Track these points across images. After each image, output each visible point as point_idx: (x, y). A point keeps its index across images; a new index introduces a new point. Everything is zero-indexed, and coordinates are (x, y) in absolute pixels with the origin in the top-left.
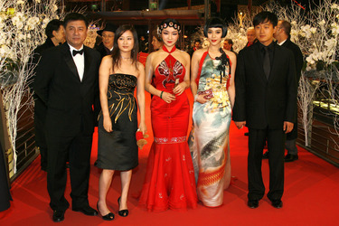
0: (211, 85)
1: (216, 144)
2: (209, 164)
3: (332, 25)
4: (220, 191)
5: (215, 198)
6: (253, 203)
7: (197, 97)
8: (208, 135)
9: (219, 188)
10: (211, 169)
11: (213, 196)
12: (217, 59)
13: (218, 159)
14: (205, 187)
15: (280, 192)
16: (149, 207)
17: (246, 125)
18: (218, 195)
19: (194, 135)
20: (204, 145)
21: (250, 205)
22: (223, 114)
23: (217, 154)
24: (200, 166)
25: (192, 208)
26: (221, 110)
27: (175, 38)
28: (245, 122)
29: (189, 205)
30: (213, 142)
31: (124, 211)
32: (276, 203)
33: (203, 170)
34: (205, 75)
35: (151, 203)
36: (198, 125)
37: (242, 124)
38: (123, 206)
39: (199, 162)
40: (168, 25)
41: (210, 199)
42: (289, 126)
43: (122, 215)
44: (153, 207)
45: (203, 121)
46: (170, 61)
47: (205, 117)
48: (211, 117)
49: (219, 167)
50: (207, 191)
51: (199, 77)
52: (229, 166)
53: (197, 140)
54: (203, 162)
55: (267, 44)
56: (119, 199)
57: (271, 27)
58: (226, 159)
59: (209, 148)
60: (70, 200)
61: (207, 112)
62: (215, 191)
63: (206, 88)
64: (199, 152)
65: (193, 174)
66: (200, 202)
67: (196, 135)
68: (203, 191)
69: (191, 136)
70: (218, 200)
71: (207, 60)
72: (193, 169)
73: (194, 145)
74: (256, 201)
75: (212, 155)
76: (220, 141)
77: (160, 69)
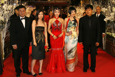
0: (71, 30)
1: (73, 50)
2: (70, 57)
3: (113, 8)
4: (74, 66)
5: (72, 69)
6: (85, 70)
7: (66, 34)
8: (70, 47)
9: (73, 65)
10: (71, 59)
11: (71, 68)
12: (73, 21)
13: (73, 55)
14: (69, 65)
15: (95, 67)
16: (49, 72)
17: (82, 44)
18: (73, 68)
19: (65, 47)
20: (69, 50)
21: (84, 71)
22: (75, 40)
23: (73, 54)
24: (67, 58)
25: (64, 72)
26: (75, 38)
27: (59, 14)
28: (82, 43)
29: (63, 71)
30: (72, 49)
31: (41, 73)
32: (93, 71)
33: (68, 59)
34: (69, 26)
35: (50, 70)
36: (67, 44)
37: (81, 43)
38: (40, 72)
39: (67, 56)
40: (56, 9)
41: (70, 69)
42: (98, 44)
43: (40, 75)
44: (51, 72)
45: (68, 42)
46: (57, 22)
47: (69, 41)
48: (71, 41)
49: (74, 58)
50: (69, 66)
51: (67, 27)
52: (77, 58)
53: (66, 49)
54: (68, 56)
55: (90, 16)
56: (39, 69)
57: (91, 10)
58: (76, 55)
59: (70, 52)
60: (22, 70)
61: (70, 39)
62: (72, 66)
63: (70, 31)
64: (67, 53)
65: (64, 60)
66: (67, 70)
67: (66, 47)
68: (68, 66)
69: (64, 47)
70: (73, 69)
71: (70, 21)
72: (64, 59)
73: (65, 50)
74: (86, 70)
75: (71, 54)
76: (74, 49)
77: (53, 24)
